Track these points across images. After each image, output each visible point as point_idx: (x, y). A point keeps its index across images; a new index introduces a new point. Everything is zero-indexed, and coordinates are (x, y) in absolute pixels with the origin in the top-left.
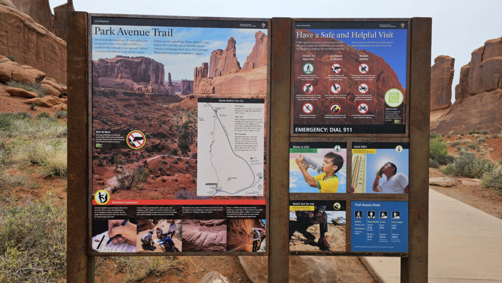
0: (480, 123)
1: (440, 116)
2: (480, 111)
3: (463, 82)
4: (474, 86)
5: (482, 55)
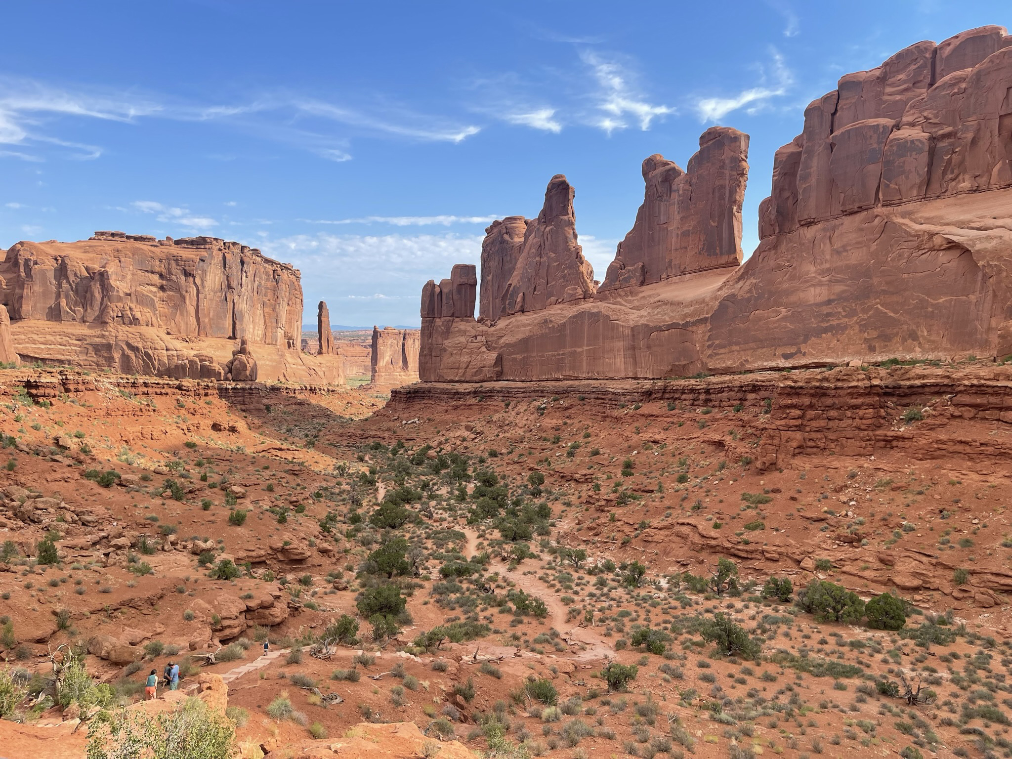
2: (828, 270)
3: (782, 190)
4: (812, 202)
5: (834, 114)
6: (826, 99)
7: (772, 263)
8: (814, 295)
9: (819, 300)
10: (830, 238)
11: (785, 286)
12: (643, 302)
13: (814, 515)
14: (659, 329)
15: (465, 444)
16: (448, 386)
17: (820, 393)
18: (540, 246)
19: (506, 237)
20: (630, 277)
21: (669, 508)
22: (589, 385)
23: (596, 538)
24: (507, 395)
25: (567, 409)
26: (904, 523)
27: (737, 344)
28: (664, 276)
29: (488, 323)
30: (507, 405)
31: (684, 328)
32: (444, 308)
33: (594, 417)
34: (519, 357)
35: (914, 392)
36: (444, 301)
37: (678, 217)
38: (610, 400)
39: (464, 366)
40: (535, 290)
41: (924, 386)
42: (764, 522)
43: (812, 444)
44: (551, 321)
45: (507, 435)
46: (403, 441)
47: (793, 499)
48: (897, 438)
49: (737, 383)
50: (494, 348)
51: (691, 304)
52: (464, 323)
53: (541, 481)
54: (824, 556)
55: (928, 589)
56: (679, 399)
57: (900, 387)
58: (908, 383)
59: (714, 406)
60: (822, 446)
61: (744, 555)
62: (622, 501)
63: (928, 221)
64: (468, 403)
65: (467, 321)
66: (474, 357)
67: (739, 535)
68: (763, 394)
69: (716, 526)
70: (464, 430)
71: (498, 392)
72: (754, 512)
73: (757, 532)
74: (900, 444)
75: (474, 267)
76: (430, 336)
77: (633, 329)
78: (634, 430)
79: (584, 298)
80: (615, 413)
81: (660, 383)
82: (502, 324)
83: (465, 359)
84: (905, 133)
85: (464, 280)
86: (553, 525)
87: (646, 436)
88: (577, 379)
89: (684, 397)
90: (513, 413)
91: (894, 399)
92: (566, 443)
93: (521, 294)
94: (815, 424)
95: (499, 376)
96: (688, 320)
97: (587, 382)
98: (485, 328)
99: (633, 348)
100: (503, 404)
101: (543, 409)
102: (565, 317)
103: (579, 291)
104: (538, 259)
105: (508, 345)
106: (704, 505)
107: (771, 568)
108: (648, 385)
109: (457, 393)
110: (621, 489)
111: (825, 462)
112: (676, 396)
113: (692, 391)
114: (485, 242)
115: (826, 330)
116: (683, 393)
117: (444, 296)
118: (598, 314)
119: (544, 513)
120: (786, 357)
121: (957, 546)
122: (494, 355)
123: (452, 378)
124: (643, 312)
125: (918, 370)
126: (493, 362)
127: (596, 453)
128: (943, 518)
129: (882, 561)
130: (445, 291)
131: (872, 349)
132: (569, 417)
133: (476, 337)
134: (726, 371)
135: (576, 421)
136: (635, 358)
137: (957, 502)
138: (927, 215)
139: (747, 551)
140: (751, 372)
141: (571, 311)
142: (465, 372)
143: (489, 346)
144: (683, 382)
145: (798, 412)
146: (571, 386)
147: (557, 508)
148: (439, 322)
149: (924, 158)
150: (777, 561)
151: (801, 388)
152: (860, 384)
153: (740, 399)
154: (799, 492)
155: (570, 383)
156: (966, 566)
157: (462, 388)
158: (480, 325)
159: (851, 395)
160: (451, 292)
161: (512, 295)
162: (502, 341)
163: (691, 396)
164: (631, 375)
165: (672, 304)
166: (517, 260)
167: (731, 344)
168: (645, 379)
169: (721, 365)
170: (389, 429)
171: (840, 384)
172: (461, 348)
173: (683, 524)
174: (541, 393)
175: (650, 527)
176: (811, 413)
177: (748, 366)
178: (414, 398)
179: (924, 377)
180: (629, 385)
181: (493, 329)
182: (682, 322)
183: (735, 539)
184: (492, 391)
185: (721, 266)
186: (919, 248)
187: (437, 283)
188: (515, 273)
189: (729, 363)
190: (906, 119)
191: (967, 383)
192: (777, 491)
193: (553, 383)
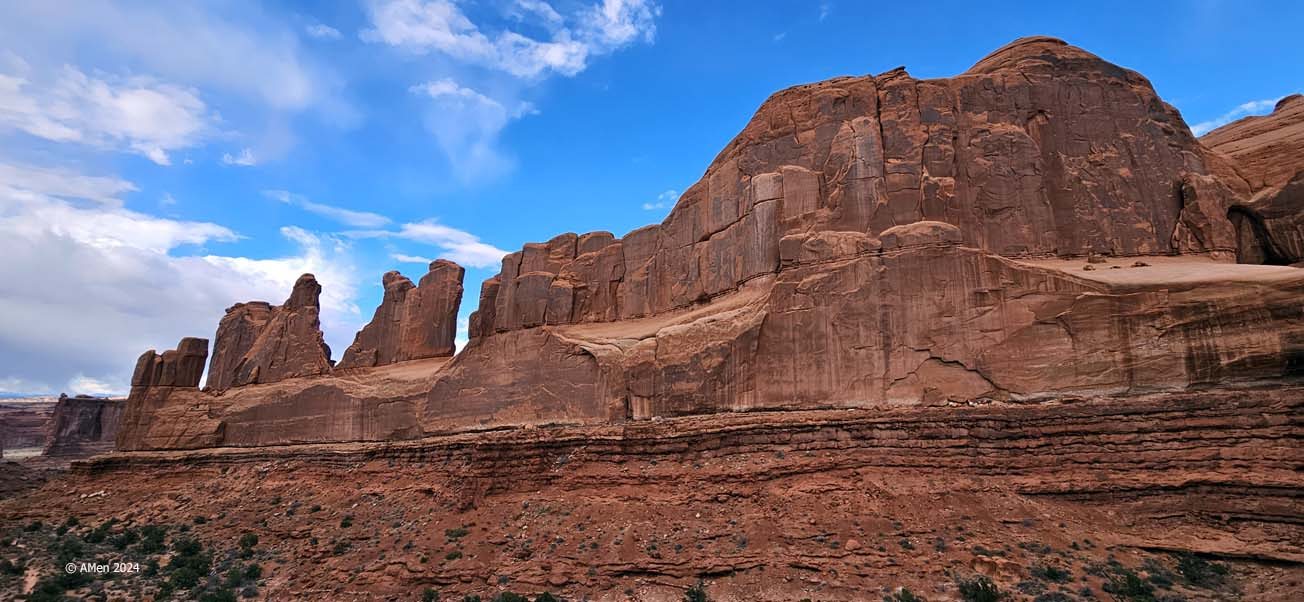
0: (513, 384)
1: (437, 369)
2: (513, 363)
3: (486, 307)
4: (504, 317)
5: (519, 265)
6: (515, 255)
7: (476, 356)
8: (503, 380)
9: (506, 383)
10: (515, 342)
11: (484, 372)
12: (374, 378)
13: (499, 540)
14: (386, 401)
15: (164, 514)
16: (155, 455)
17: (506, 448)
18: (282, 328)
19: (247, 318)
20: (364, 360)
21: (383, 551)
22: (315, 449)
23: (309, 590)
24: (225, 461)
25: (291, 470)
26: (558, 537)
27: (448, 413)
28: (394, 360)
29: (215, 392)
30: (225, 471)
31: (406, 401)
32: (164, 377)
33: (317, 477)
34: (246, 424)
35: (566, 445)
36: (165, 370)
37: (408, 318)
38: (336, 461)
39: (179, 434)
40: (272, 364)
41: (570, 441)
42: (462, 551)
43: (499, 486)
44: (285, 393)
45: (220, 500)
46: (78, 517)
47: (485, 529)
48: (554, 477)
49: (446, 443)
50: (219, 416)
51: (414, 382)
52: (186, 392)
53: (254, 541)
54: (506, 572)
55: (572, 583)
56: (398, 457)
57: (556, 442)
58: (560, 439)
59: (427, 462)
60: (505, 486)
61: (444, 581)
62: (340, 550)
63: (572, 336)
64: (177, 470)
65: (190, 391)
66: (192, 424)
67: (441, 565)
68: (465, 450)
69: (424, 561)
70: (166, 499)
71: (216, 458)
72: (454, 545)
73: (457, 560)
74: (556, 481)
75: (207, 342)
76: (140, 404)
77: (362, 401)
78: (356, 485)
79: (320, 374)
80: (340, 472)
81: (383, 445)
82: (230, 394)
83: (181, 426)
84: (560, 283)
85: (194, 352)
86: (263, 585)
87: (366, 490)
88: (305, 443)
89: (403, 455)
90: (231, 479)
91: (553, 450)
92: (287, 503)
93: (256, 368)
94: (501, 471)
95: (219, 443)
96: (410, 394)
97: (314, 446)
98: (209, 397)
99: (362, 416)
100: (219, 471)
101: (266, 472)
102: (300, 389)
103: (316, 368)
104: (279, 338)
105: (233, 414)
106: (415, 544)
107: (465, 589)
108: (372, 446)
109: (165, 461)
110: (338, 540)
111: (507, 499)
112: (396, 455)
113: (410, 450)
114: (224, 320)
115: (511, 404)
116: (402, 451)
117: (165, 367)
118: (333, 387)
119: (254, 573)
120: (483, 422)
121: (589, 549)
122: (217, 423)
123: (160, 446)
124: (372, 387)
125: (567, 430)
126: (214, 429)
127: (317, 509)
128: (581, 530)
129: (543, 568)
130: (166, 361)
131: (539, 417)
132: (291, 479)
133: (198, 405)
134: (439, 434)
135: (299, 482)
136: (362, 425)
137: (588, 518)
138: (573, 333)
139: (447, 578)
140: (457, 434)
141: (306, 384)
142: (178, 440)
143: (211, 414)
144: (402, 443)
145: (491, 463)
146: (298, 450)
147: (269, 567)
148: (153, 390)
149: (571, 300)
150: (470, 582)
151: (494, 444)
152: (532, 440)
153: (448, 455)
154: (489, 523)
155: (298, 447)
156: (595, 563)
157: (169, 456)
158: (204, 394)
159: (527, 449)
160: (175, 363)
161: (246, 368)
162: (228, 409)
163: (408, 455)
164: (357, 438)
165: (399, 382)
166: (255, 338)
167: (443, 413)
168: (370, 441)
169: (433, 429)
170: (59, 506)
171: (519, 441)
172: (177, 417)
173: (395, 563)
174: (265, 457)
175: (363, 571)
176: (499, 463)
177: (455, 430)
178: (102, 469)
179: (570, 435)
180: (355, 447)
181: (220, 398)
182: (406, 396)
183: (439, 569)
184: (209, 457)
185: (438, 356)
186: (567, 353)
187: (159, 352)
188: (253, 348)
189: (440, 428)
190: (560, 275)
191: (594, 438)
192: (474, 524)
193: (280, 448)
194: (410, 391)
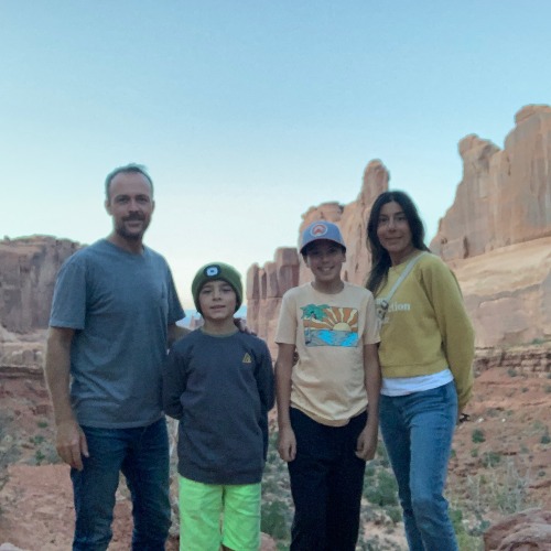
14: (489, 299)
20: (453, 251)
28: (488, 247)
31: (514, 296)
32: (269, 288)
36: (268, 283)
37: (498, 191)
40: (357, 267)
51: (520, 272)
56: (519, 365)
85: (287, 262)
89: (524, 362)
96: (519, 287)
108: (482, 354)
112: (516, 362)
117: (269, 278)
130: (268, 273)
144: (522, 349)
148: (263, 302)
165: (500, 273)
168: (477, 348)
182: (512, 290)
194: (516, 284)
